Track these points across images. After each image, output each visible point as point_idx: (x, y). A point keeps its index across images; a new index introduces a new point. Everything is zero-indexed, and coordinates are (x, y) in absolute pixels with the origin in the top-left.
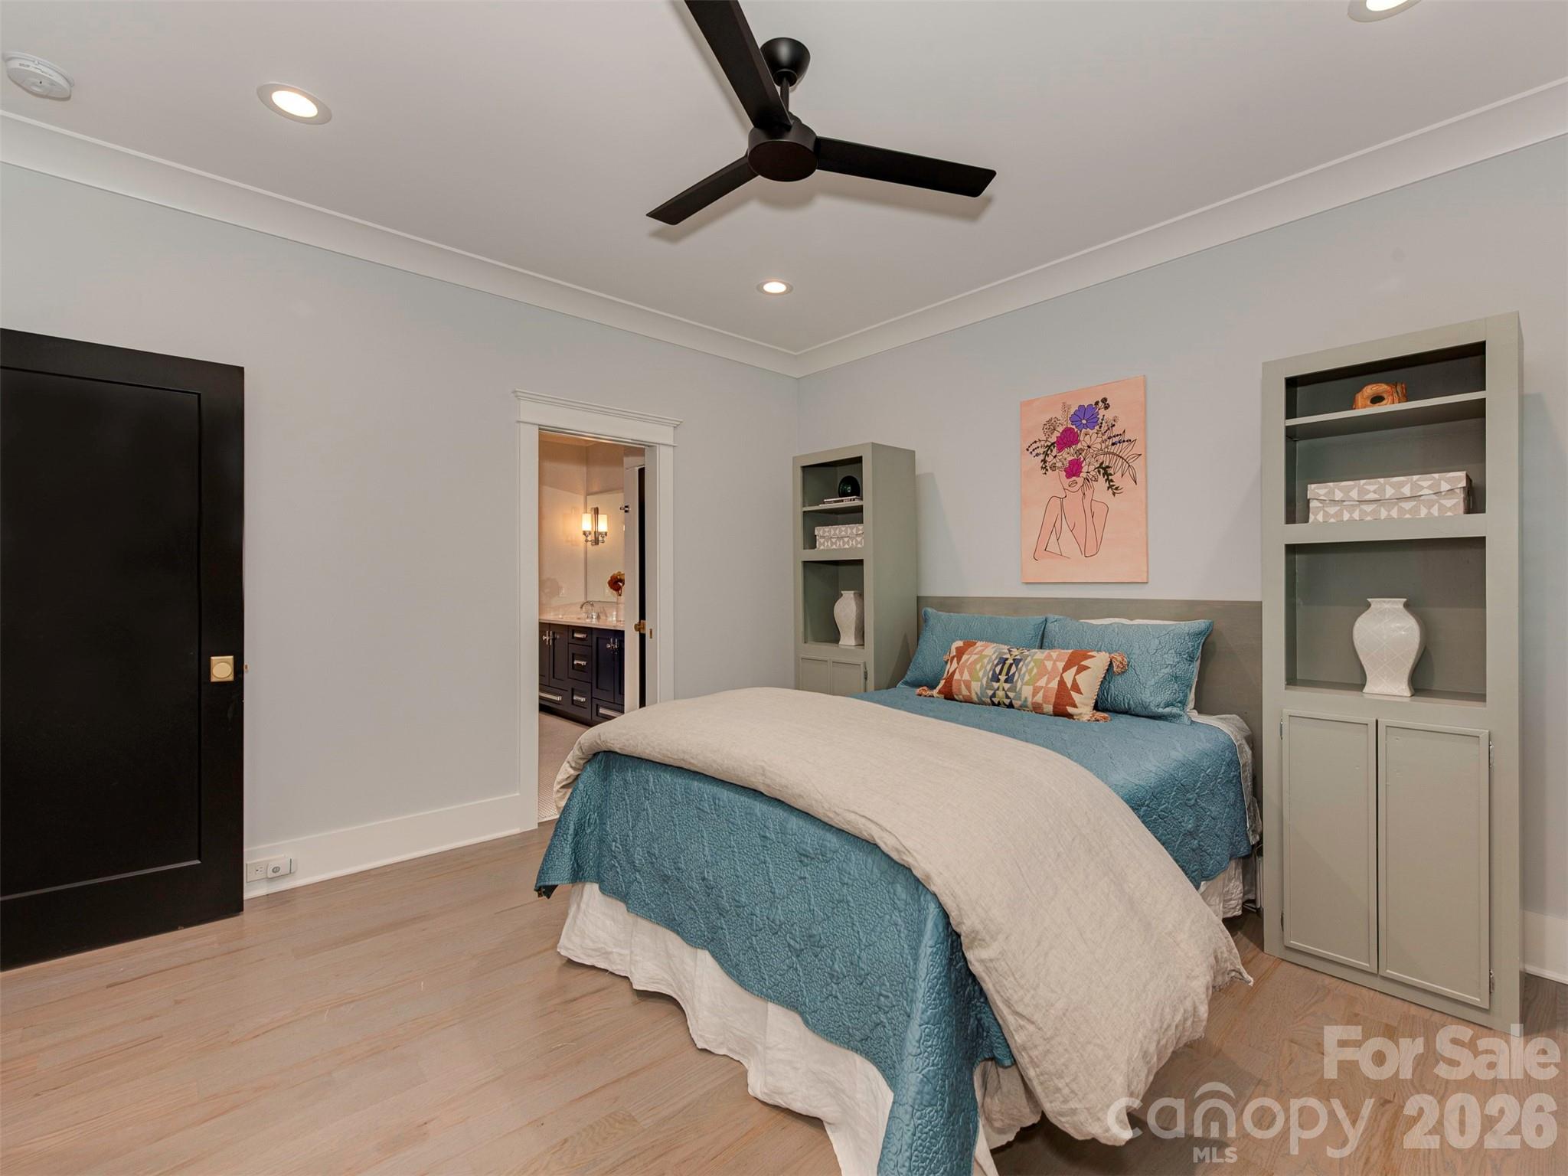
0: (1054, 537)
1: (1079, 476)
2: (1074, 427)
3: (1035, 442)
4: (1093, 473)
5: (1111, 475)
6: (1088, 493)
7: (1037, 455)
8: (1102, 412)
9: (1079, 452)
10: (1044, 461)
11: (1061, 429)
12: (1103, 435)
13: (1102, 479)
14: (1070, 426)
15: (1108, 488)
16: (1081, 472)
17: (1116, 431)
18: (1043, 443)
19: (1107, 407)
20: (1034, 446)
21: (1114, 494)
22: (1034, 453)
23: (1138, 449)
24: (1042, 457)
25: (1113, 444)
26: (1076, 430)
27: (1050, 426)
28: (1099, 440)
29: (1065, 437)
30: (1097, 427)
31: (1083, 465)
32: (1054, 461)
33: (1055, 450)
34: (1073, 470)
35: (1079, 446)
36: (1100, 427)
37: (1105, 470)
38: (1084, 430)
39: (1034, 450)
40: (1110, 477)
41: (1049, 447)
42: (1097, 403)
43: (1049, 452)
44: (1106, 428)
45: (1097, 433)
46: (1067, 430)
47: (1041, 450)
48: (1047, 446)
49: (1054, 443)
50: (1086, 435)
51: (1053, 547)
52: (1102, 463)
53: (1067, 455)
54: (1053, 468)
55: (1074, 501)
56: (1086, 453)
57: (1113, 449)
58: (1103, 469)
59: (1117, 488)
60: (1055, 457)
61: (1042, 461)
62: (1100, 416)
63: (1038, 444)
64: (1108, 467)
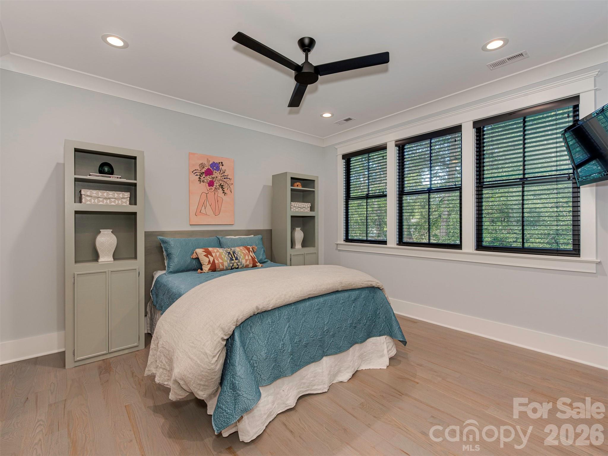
0: (203, 207)
1: (213, 187)
2: (211, 169)
3: (196, 170)
4: (218, 187)
5: (224, 188)
6: (216, 193)
7: (197, 175)
8: (221, 167)
9: (213, 178)
10: (200, 179)
11: (206, 168)
12: (221, 174)
13: (221, 189)
14: (210, 168)
15: (223, 193)
16: (214, 185)
17: (225, 174)
18: (199, 171)
19: (223, 165)
20: (195, 171)
21: (225, 195)
22: (195, 174)
23: (231, 182)
24: (199, 176)
25: (225, 178)
26: (212, 170)
27: (202, 166)
28: (220, 176)
29: (208, 171)
30: (219, 171)
31: (214, 183)
32: (204, 179)
33: (204, 175)
34: (211, 184)
35: (213, 176)
36: (220, 171)
37: (222, 186)
38: (215, 171)
39: (195, 173)
40: (224, 189)
41: (202, 173)
42: (219, 163)
43: (202, 175)
44: (222, 172)
45: (219, 173)
46: (208, 169)
47: (199, 174)
48: (201, 173)
49: (204, 172)
50: (216, 173)
51: (203, 211)
52: (221, 184)
53: (209, 178)
54: (203, 181)
55: (211, 195)
56: (215, 179)
57: (224, 180)
58: (221, 186)
59: (225, 193)
60: (204, 178)
61: (199, 178)
62: (220, 168)
63: (197, 171)
64: (223, 186)
